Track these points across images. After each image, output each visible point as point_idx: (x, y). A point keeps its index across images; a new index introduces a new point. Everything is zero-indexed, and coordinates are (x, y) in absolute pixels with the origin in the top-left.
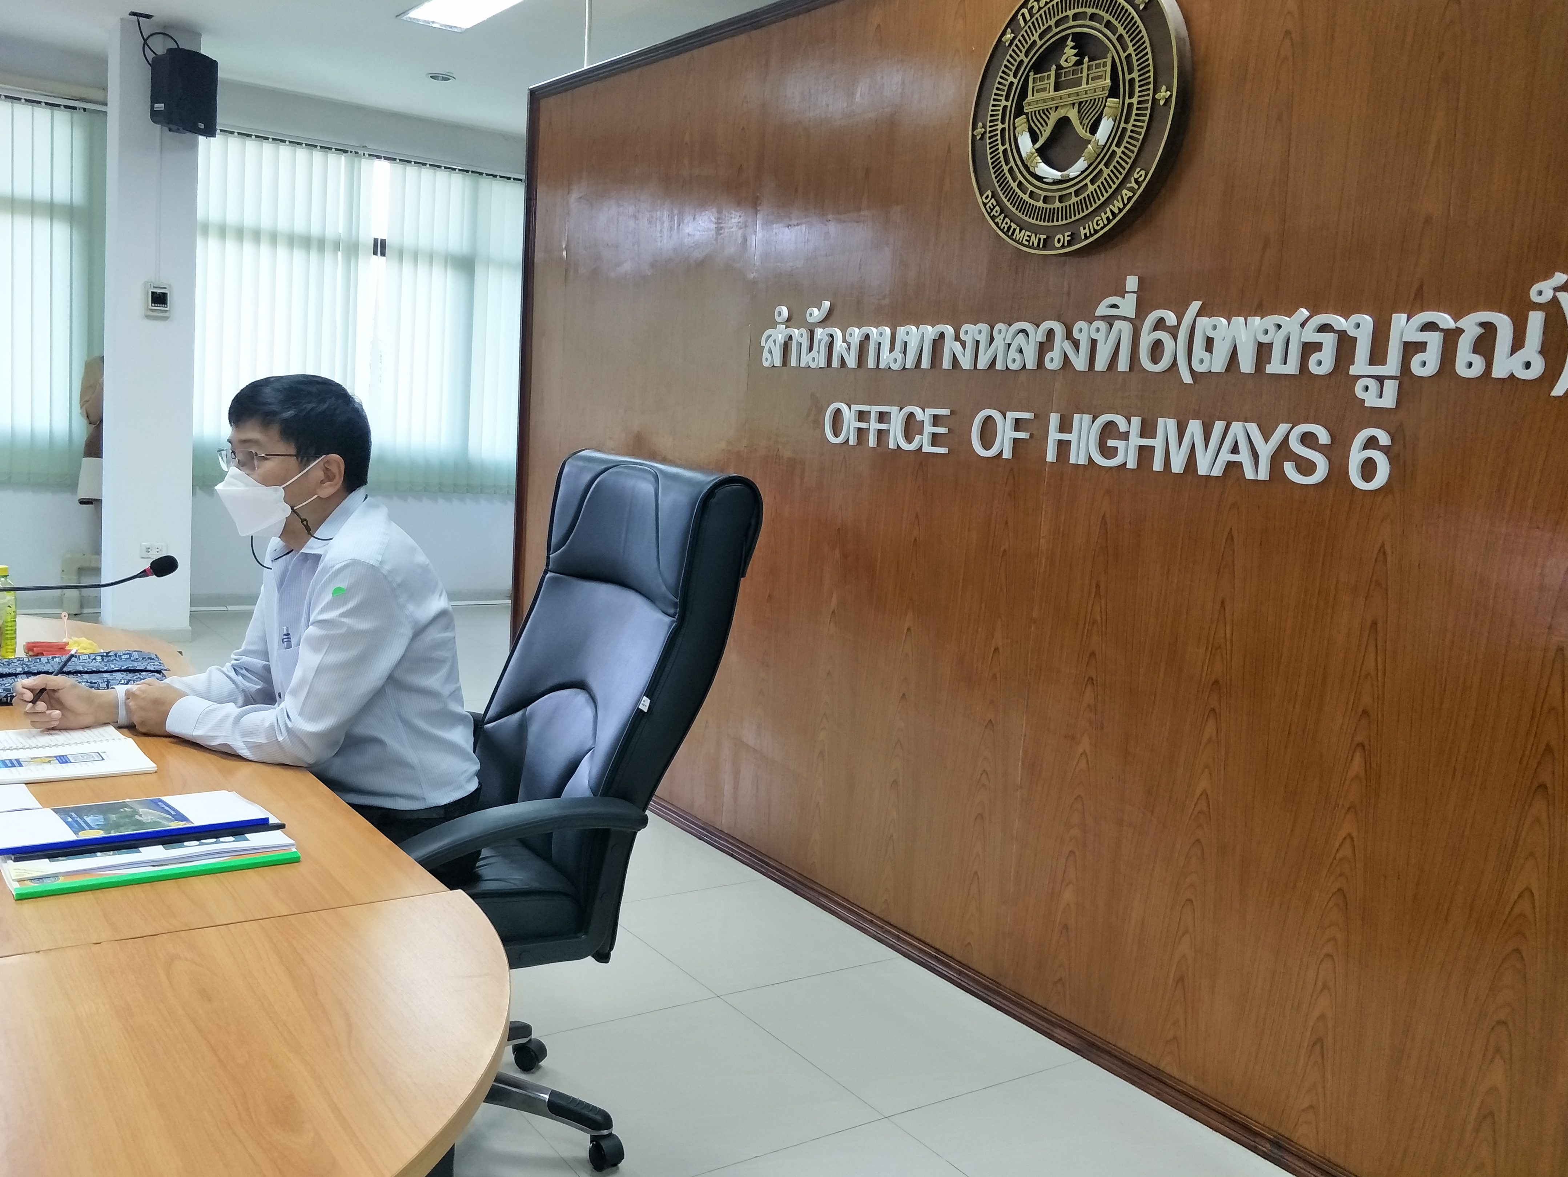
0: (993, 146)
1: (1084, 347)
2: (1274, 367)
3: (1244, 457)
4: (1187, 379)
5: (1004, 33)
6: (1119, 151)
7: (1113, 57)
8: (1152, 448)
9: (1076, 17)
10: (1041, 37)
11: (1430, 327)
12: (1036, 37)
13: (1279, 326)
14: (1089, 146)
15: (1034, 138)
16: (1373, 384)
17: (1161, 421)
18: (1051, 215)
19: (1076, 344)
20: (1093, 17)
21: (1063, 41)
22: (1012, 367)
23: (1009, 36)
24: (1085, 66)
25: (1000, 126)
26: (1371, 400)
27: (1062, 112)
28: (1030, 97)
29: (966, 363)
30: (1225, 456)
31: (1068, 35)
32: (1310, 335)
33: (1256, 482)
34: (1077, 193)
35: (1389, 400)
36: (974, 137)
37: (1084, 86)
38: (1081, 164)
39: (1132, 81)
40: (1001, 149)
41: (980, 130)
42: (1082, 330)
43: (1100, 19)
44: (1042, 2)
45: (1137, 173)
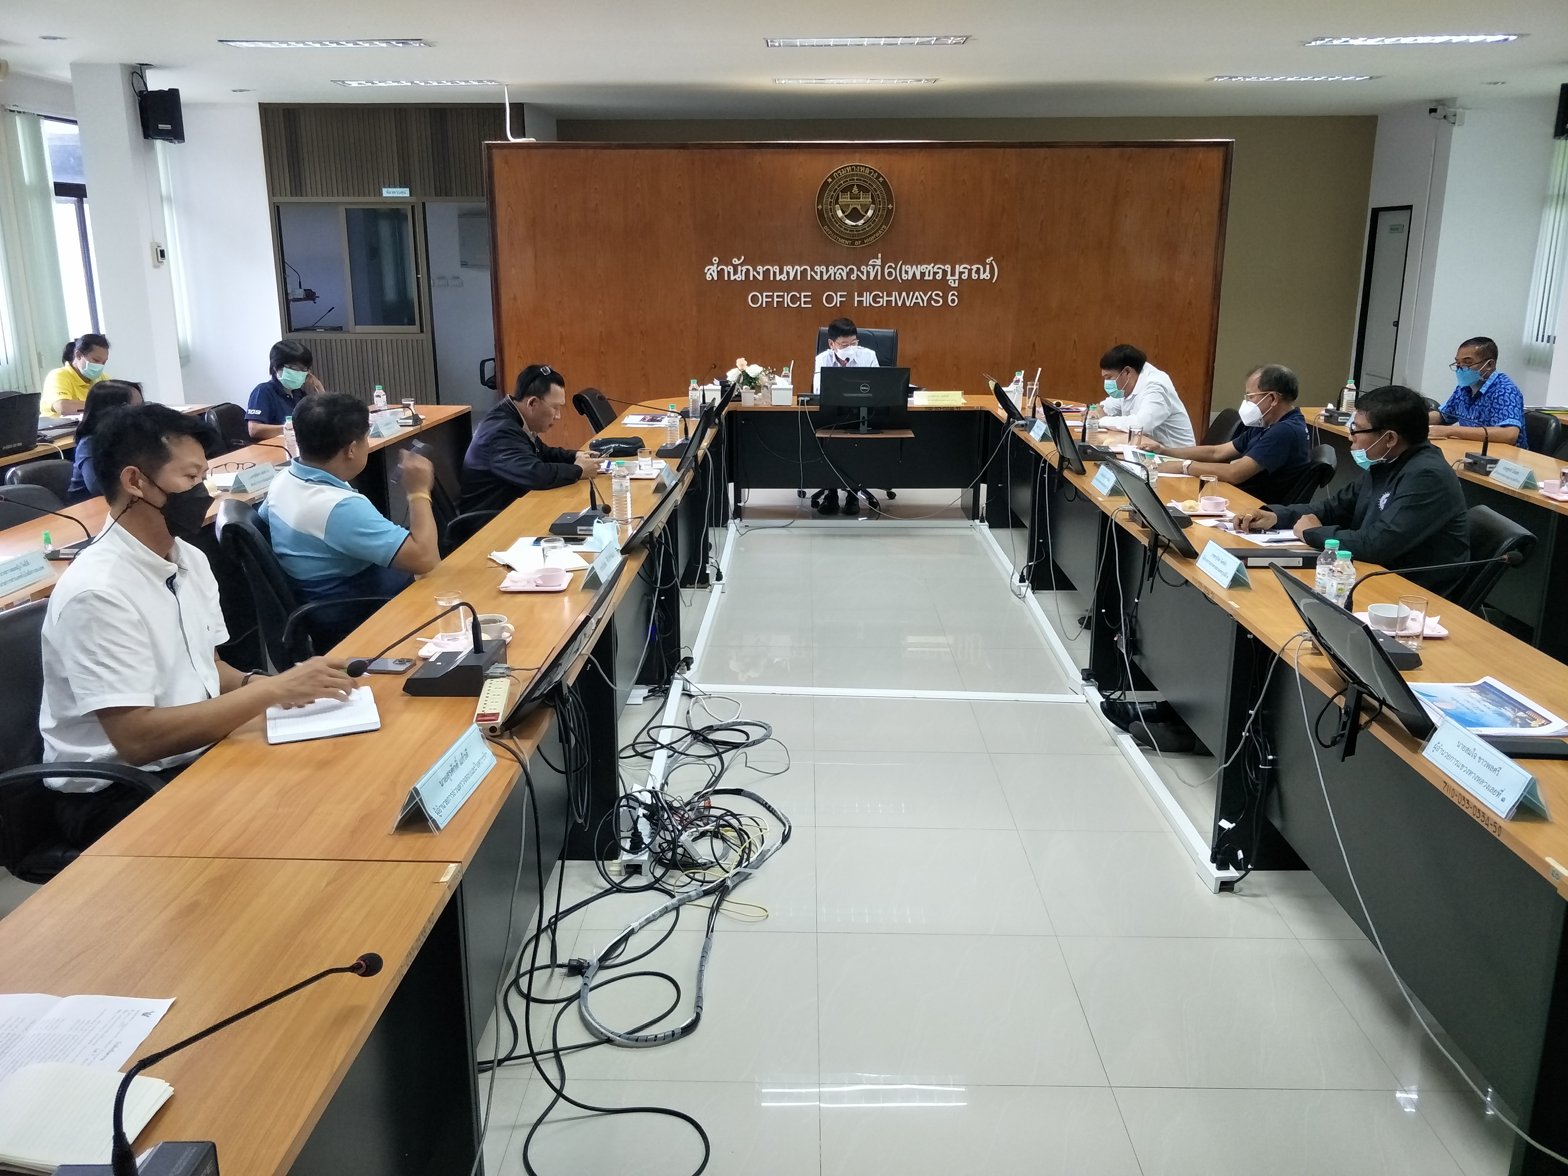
0: (827, 212)
1: (865, 273)
2: (926, 278)
3: (920, 300)
4: (900, 282)
5: (828, 178)
6: (877, 220)
7: (872, 194)
8: (891, 300)
9: (857, 180)
10: (844, 183)
11: (965, 268)
12: (842, 182)
13: (927, 268)
14: (865, 217)
15: (843, 212)
17: (894, 293)
18: (854, 235)
19: (862, 273)
20: (863, 181)
21: (852, 186)
22: (837, 279)
23: (830, 180)
24: (861, 195)
25: (829, 207)
26: (953, 285)
27: (855, 206)
28: (840, 200)
29: (818, 278)
30: (914, 300)
31: (854, 185)
32: (935, 270)
33: (923, 306)
34: (862, 230)
35: (956, 285)
36: (818, 209)
37: (861, 200)
38: (862, 221)
39: (880, 201)
40: (830, 214)
41: (820, 207)
42: (864, 268)
43: (867, 182)
44: (843, 173)
45: (884, 226)
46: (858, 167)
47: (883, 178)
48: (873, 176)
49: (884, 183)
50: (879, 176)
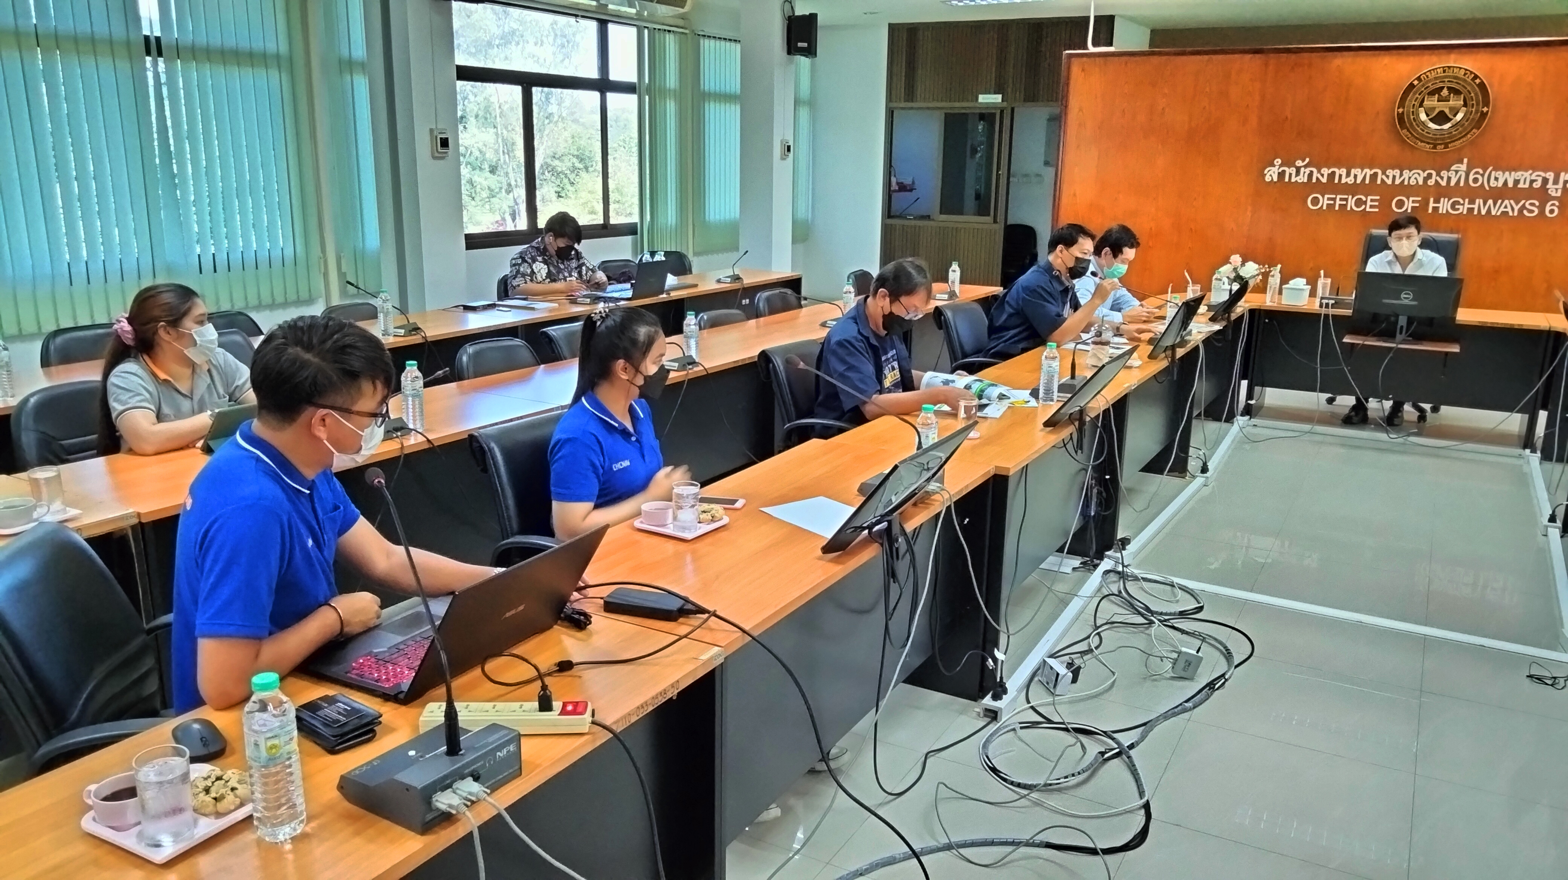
0: (1409, 115)
1: (1445, 179)
2: (1521, 185)
3: (1509, 209)
4: (1487, 188)
5: (1414, 81)
6: (1467, 124)
7: (1464, 96)
8: (1473, 209)
9: (1449, 81)
10: (1432, 85)
12: (1430, 84)
13: (1522, 175)
14: (1453, 121)
15: (1428, 115)
16: (1554, 190)
17: (1477, 201)
18: (1436, 139)
19: (1442, 178)
20: (1456, 83)
21: (1442, 88)
22: (1411, 183)
23: (1416, 82)
24: (1452, 97)
25: (1412, 110)
26: (1554, 194)
27: (1442, 109)
28: (1425, 103)
29: (1389, 182)
30: (1502, 209)
31: (1445, 87)
32: (1533, 177)
33: (1513, 217)
34: (1448, 134)
35: (1559, 194)
36: (1398, 112)
37: (1451, 102)
38: (1449, 125)
39: (1473, 104)
40: (1412, 117)
41: (1401, 110)
42: (1444, 174)
43: (1460, 84)
44: (1433, 74)
45: (1474, 130)
46: (1452, 69)
47: (1480, 79)
48: (1468, 77)
49: (1482, 86)
50: (1476, 77)
